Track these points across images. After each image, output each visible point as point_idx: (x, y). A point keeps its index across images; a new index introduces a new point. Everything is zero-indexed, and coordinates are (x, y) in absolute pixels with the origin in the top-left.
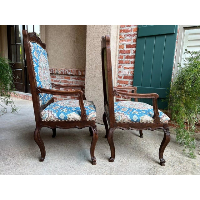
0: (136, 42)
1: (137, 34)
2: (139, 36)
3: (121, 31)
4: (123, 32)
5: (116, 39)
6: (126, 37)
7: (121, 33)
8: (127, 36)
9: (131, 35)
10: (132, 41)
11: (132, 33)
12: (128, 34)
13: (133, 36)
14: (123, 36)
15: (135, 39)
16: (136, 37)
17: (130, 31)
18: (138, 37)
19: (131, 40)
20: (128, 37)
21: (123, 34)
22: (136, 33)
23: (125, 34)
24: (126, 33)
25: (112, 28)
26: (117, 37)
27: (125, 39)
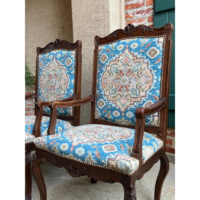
0: (153, 21)
1: (154, 9)
2: (156, 11)
3: (127, 7)
4: (131, 8)
5: (119, 21)
6: (136, 16)
7: (128, 10)
8: (138, 13)
9: (144, 12)
10: (146, 20)
11: (145, 8)
12: (138, 9)
13: (148, 13)
14: (131, 15)
15: (150, 17)
16: (151, 14)
17: (141, 5)
18: (156, 13)
19: (144, 20)
20: (139, 16)
21: (130, 12)
22: (151, 7)
23: (133, 11)
24: (135, 10)
25: (110, 3)
26: (121, 16)
27: (135, 18)
